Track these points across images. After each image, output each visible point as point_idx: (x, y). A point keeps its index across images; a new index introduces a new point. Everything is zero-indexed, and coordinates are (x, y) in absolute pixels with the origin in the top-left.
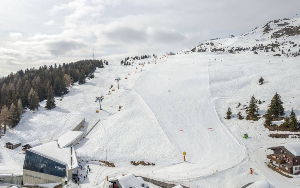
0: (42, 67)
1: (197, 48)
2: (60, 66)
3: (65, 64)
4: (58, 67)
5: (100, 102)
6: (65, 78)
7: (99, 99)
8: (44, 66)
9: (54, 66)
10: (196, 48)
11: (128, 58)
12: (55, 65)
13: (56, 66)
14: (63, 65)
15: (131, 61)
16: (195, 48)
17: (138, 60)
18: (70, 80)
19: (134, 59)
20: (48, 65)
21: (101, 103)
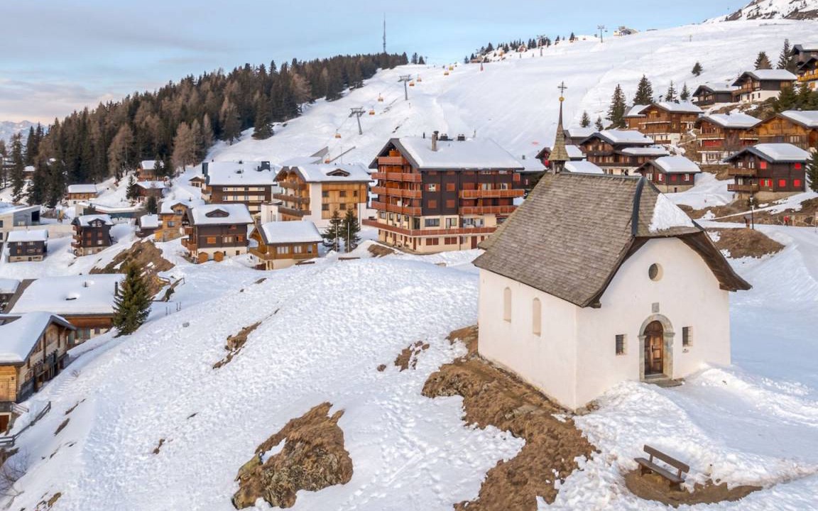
0: (241, 68)
1: (745, 11)
2: (284, 66)
3: (298, 61)
4: (278, 69)
5: (358, 116)
6: (294, 83)
7: (358, 112)
8: (243, 67)
9: (270, 66)
10: (743, 12)
11: (490, 48)
12: (273, 64)
13: (275, 68)
14: (291, 64)
15: (495, 55)
16: (740, 11)
17: (517, 51)
18: (304, 88)
19: (506, 50)
20: (255, 65)
21: (360, 118)
